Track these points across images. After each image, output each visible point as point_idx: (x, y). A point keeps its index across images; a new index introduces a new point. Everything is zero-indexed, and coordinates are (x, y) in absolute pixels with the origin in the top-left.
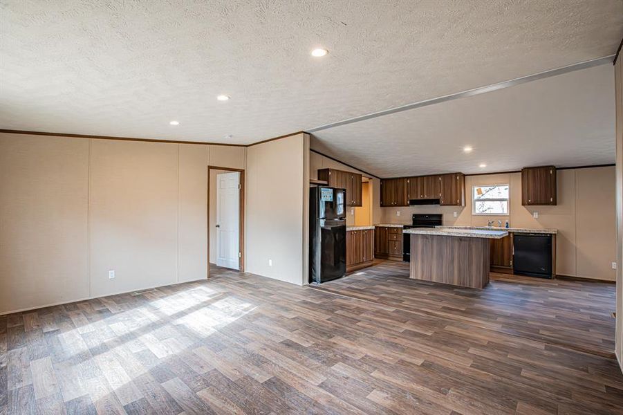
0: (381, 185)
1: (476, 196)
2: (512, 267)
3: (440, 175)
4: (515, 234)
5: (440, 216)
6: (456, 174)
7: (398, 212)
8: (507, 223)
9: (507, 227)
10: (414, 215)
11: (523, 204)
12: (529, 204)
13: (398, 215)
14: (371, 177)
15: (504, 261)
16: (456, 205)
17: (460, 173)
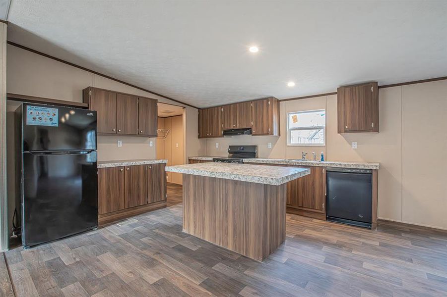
0: (199, 115)
1: (292, 125)
2: (324, 211)
3: (251, 101)
4: (328, 169)
5: (255, 147)
6: (267, 99)
7: (217, 144)
8: (322, 156)
9: (322, 160)
10: (230, 147)
11: (339, 132)
12: (346, 131)
13: (217, 147)
14: (184, 106)
15: (315, 202)
16: (267, 134)
17: (272, 98)
